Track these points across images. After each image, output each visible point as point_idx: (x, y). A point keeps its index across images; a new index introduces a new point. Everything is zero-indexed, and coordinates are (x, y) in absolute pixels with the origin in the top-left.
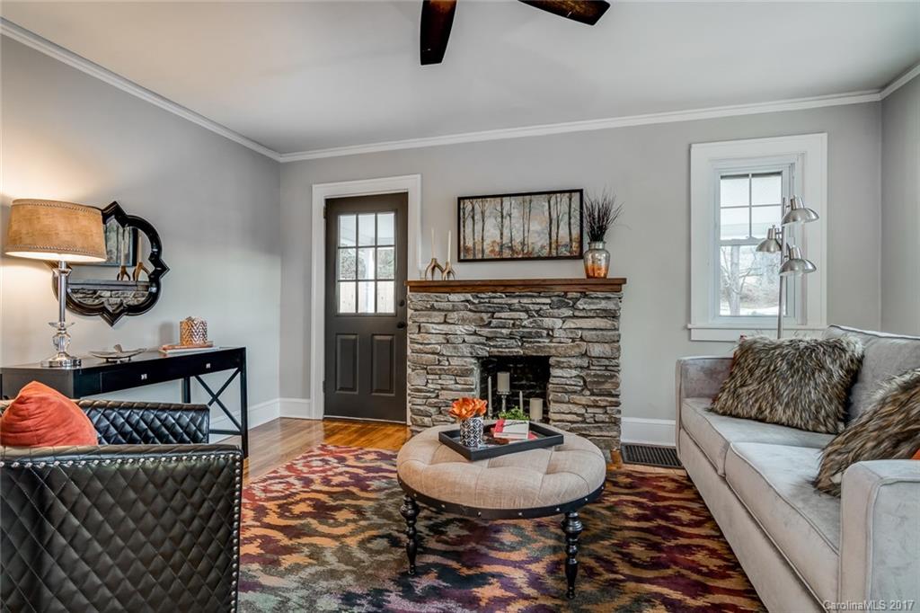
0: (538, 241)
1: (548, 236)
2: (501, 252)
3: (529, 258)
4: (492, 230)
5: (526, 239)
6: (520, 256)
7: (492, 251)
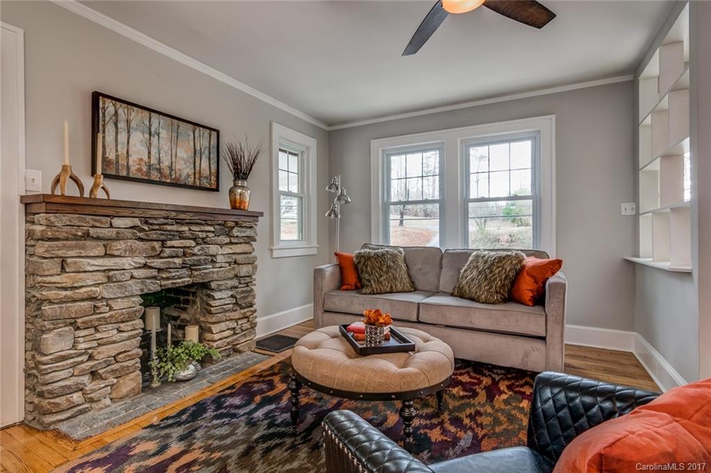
0: (184, 169)
1: (192, 165)
2: (148, 172)
3: (177, 184)
4: (139, 146)
5: (174, 164)
6: (168, 181)
7: (139, 170)
